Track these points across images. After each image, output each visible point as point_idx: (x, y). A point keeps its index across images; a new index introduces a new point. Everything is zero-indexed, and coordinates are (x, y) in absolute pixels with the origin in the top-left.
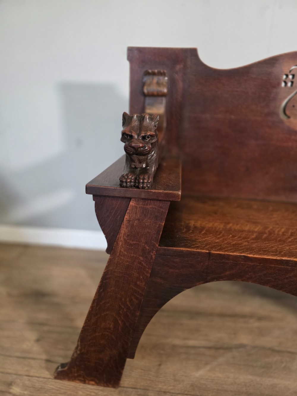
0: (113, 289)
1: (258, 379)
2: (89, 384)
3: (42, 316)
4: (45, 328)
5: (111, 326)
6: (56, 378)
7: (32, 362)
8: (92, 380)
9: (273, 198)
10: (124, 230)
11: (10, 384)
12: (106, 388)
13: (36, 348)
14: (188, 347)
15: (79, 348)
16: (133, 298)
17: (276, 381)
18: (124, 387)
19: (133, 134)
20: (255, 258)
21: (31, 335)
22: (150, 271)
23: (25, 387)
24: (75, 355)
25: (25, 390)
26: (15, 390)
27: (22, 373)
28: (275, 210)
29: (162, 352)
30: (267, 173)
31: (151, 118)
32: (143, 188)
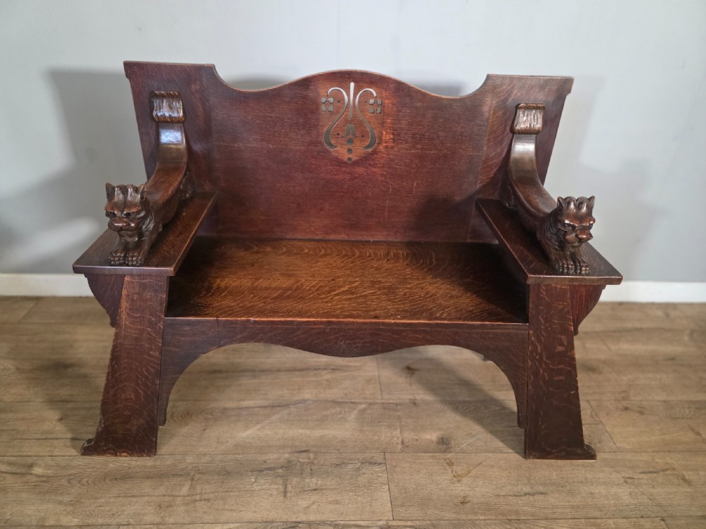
0: (125, 360)
1: (308, 432)
2: (121, 456)
3: (64, 392)
4: (70, 406)
5: (132, 397)
6: (83, 454)
7: (55, 442)
8: (124, 452)
11: (31, 466)
12: (139, 458)
13: (60, 428)
14: (242, 408)
15: (103, 421)
16: (149, 367)
17: (326, 432)
18: (160, 455)
19: (115, 212)
21: (53, 415)
22: (161, 341)
23: (48, 467)
24: (100, 429)
25: (49, 469)
26: (37, 470)
27: (44, 454)
28: (325, 255)
29: (210, 416)
30: (322, 210)
31: (136, 190)
32: (133, 265)
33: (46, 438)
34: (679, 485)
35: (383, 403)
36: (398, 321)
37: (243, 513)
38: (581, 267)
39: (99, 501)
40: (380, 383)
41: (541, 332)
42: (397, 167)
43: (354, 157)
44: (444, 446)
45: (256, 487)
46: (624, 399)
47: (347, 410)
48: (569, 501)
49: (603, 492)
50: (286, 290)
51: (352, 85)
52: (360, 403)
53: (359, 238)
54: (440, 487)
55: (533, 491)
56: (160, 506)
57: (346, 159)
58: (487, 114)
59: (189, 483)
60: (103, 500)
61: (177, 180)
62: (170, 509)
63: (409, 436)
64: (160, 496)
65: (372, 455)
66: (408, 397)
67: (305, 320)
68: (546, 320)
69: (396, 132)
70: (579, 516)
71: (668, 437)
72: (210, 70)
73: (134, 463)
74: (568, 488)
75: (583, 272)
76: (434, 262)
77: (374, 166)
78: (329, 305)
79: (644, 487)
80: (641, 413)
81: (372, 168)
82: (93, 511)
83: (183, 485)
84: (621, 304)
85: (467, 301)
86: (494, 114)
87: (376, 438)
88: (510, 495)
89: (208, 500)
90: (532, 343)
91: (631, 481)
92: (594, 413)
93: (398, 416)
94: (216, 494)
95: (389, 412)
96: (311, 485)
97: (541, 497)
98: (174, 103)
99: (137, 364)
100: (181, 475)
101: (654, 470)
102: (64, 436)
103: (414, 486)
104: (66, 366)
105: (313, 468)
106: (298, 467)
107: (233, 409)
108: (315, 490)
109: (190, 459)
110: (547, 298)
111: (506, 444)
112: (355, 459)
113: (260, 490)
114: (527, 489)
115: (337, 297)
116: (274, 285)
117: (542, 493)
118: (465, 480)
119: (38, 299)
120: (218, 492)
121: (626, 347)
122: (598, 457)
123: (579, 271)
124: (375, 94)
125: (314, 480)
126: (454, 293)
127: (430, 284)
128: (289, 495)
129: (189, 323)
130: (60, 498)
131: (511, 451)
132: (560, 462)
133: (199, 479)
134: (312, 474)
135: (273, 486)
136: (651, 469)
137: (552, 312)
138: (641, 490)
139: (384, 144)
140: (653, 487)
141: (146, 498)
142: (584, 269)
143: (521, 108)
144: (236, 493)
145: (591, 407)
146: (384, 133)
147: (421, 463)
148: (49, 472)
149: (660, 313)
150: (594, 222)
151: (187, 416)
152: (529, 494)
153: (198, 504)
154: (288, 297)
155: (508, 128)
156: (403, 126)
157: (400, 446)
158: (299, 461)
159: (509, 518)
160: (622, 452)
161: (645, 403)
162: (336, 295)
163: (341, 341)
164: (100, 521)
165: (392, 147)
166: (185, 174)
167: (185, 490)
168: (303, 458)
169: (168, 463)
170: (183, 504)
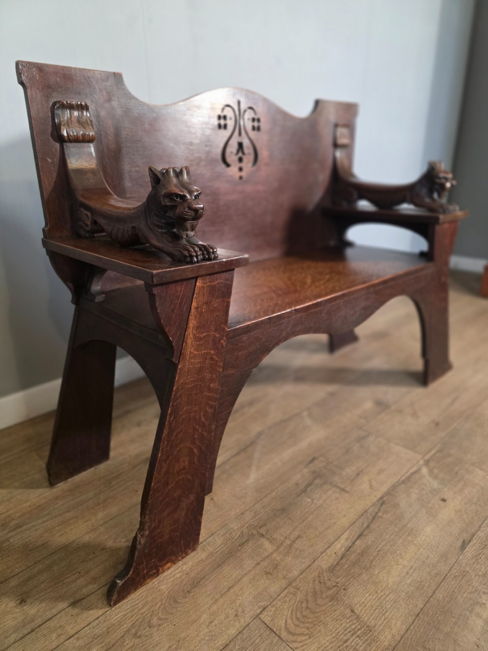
0: (185, 408)
1: (296, 448)
2: (163, 572)
5: (186, 463)
6: (116, 602)
7: (52, 624)
8: (167, 562)
10: (192, 323)
12: (186, 559)
13: (36, 609)
15: (147, 525)
16: (207, 408)
17: (308, 441)
18: (204, 541)
21: (3, 605)
22: (222, 365)
24: (143, 541)
33: (32, 628)
37: (338, 523)
39: (202, 621)
43: (244, 175)
44: (383, 405)
45: (318, 502)
47: (299, 421)
52: (301, 412)
54: (415, 425)
56: (268, 573)
57: (238, 178)
59: (263, 540)
60: (205, 616)
62: (280, 567)
63: (357, 412)
64: (254, 567)
65: (356, 434)
66: (323, 393)
69: (270, 149)
73: (186, 567)
77: (258, 183)
81: (257, 187)
82: (210, 631)
83: (261, 545)
87: (342, 424)
93: (335, 406)
94: (299, 529)
95: (326, 407)
96: (350, 474)
99: (196, 409)
100: (247, 541)
102: (55, 611)
103: (403, 433)
105: (334, 464)
106: (324, 471)
108: (358, 474)
110: (442, 238)
111: (407, 386)
112: (351, 443)
113: (324, 502)
118: (419, 414)
120: (297, 527)
125: (348, 470)
128: (347, 489)
133: (267, 531)
134: (340, 468)
135: (329, 493)
139: (264, 161)
141: (245, 579)
144: (312, 517)
146: (263, 150)
147: (387, 421)
153: (296, 546)
155: (331, 143)
158: (320, 468)
165: (269, 164)
167: (268, 546)
168: (319, 464)
169: (219, 542)
170: (284, 555)
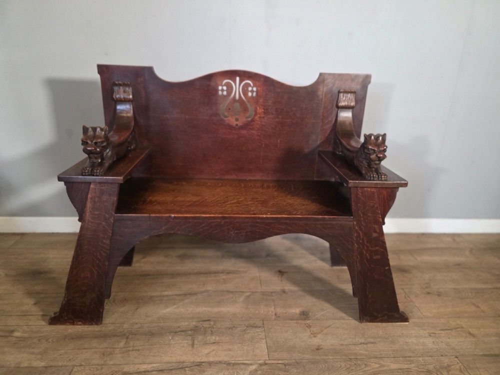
0: (86, 247)
1: (210, 309)
2: (77, 325)
4: (42, 296)
5: (89, 275)
6: (50, 324)
7: (30, 317)
8: (80, 321)
9: (227, 177)
10: (89, 205)
11: (13, 331)
12: (90, 326)
13: (34, 309)
14: (164, 296)
15: (67, 296)
17: (222, 309)
18: (105, 324)
19: (88, 141)
20: (179, 217)
22: (111, 232)
24: (64, 302)
25: (25, 333)
26: (17, 334)
27: (22, 324)
28: (222, 186)
29: (141, 301)
30: (219, 158)
31: (102, 130)
32: (97, 176)
33: (25, 315)
34: (466, 337)
35: (262, 292)
36: (268, 216)
37: (163, 357)
38: (381, 176)
39: (60, 352)
40: (260, 280)
41: (361, 222)
42: (267, 130)
43: (240, 123)
44: (305, 317)
45: (172, 342)
46: (427, 287)
47: (237, 296)
48: (391, 347)
49: (415, 341)
50: (195, 202)
51: (238, 79)
52: (246, 292)
53: (244, 178)
54: (302, 340)
55: (366, 342)
56: (104, 355)
57: (234, 125)
58: (321, 96)
59: (125, 340)
60: (63, 351)
61: (126, 135)
62: (111, 356)
63: (279, 311)
64: (104, 348)
65: (255, 322)
66: (280, 288)
67: (208, 216)
68: (363, 213)
69: (265, 108)
70: (398, 356)
71: (458, 309)
72: (150, 70)
73: (86, 329)
74: (391, 339)
75: (383, 179)
76: (293, 189)
77: (253, 129)
78: (224, 209)
79: (443, 338)
80: (439, 295)
81: (252, 131)
82: (56, 358)
83: (121, 342)
84: (423, 234)
85: (313, 207)
86: (325, 96)
87: (257, 312)
88: (350, 344)
89: (138, 350)
90: (356, 231)
91: (434, 335)
92: (407, 296)
93: (273, 299)
94: (144, 347)
95: (267, 297)
96: (211, 340)
97: (372, 345)
98: (127, 89)
99: (94, 249)
100: (119, 336)
101: (449, 328)
102: (37, 314)
103: (283, 340)
104: (40, 273)
105: (213, 330)
106: (202, 330)
107: (157, 297)
108: (214, 343)
109: (126, 326)
110: (362, 198)
111: (347, 314)
112: (242, 325)
113: (175, 344)
114: (362, 341)
115: (229, 205)
116: (188, 200)
117: (372, 343)
118: (319, 336)
119: (23, 234)
120: (145, 345)
121: (427, 258)
122: (410, 321)
123: (380, 179)
124: (252, 85)
125: (213, 337)
126: (305, 203)
127: (290, 199)
128: (195, 346)
129: (130, 219)
130: (32, 350)
131: (350, 318)
132: (385, 324)
133: (132, 338)
134: (212, 334)
135: (184, 341)
136: (447, 328)
137: (367, 208)
138: (440, 340)
139: (259, 115)
140: (449, 338)
141: (93, 350)
142: (383, 177)
143: (341, 92)
144: (158, 346)
145: (405, 292)
146: (258, 108)
147: (288, 326)
148: (25, 335)
149: (449, 239)
150: (387, 147)
151: (125, 301)
152: (364, 343)
153: (131, 353)
154: (197, 205)
155: (335, 105)
156: (270, 104)
157: (274, 317)
158: (203, 327)
159: (350, 357)
160: (427, 318)
161: (441, 290)
162: (228, 204)
163: (232, 231)
164: (60, 364)
165: (264, 117)
166: (131, 133)
167: (122, 344)
168: (206, 325)
169: (110, 328)
170: (120, 353)
